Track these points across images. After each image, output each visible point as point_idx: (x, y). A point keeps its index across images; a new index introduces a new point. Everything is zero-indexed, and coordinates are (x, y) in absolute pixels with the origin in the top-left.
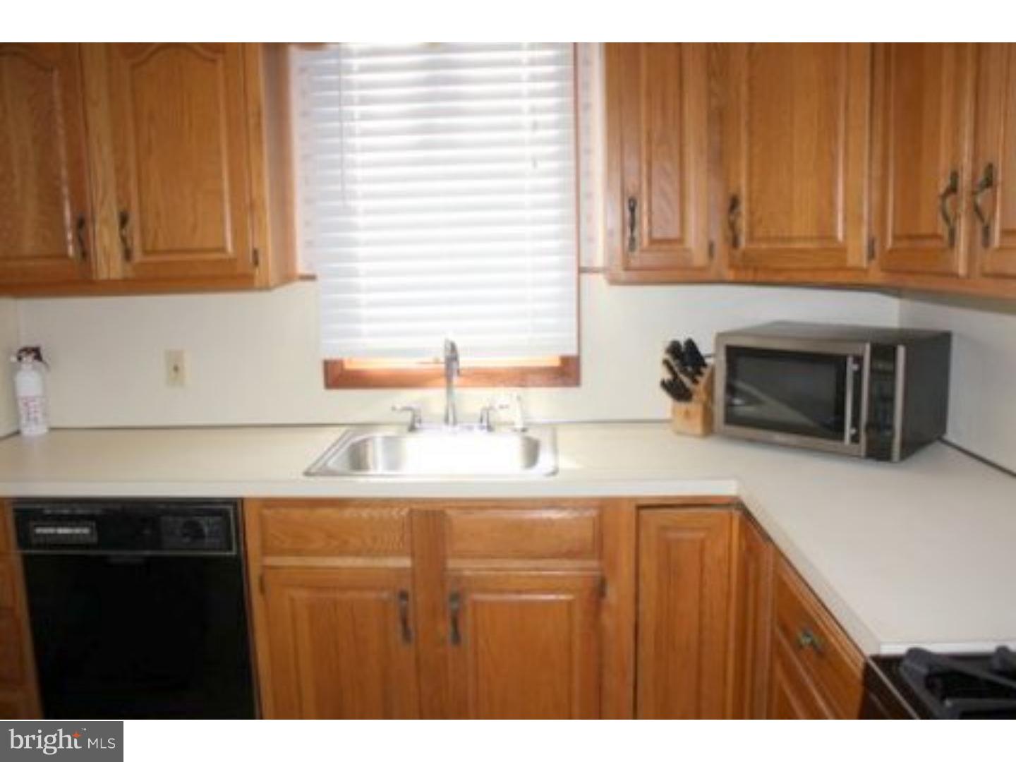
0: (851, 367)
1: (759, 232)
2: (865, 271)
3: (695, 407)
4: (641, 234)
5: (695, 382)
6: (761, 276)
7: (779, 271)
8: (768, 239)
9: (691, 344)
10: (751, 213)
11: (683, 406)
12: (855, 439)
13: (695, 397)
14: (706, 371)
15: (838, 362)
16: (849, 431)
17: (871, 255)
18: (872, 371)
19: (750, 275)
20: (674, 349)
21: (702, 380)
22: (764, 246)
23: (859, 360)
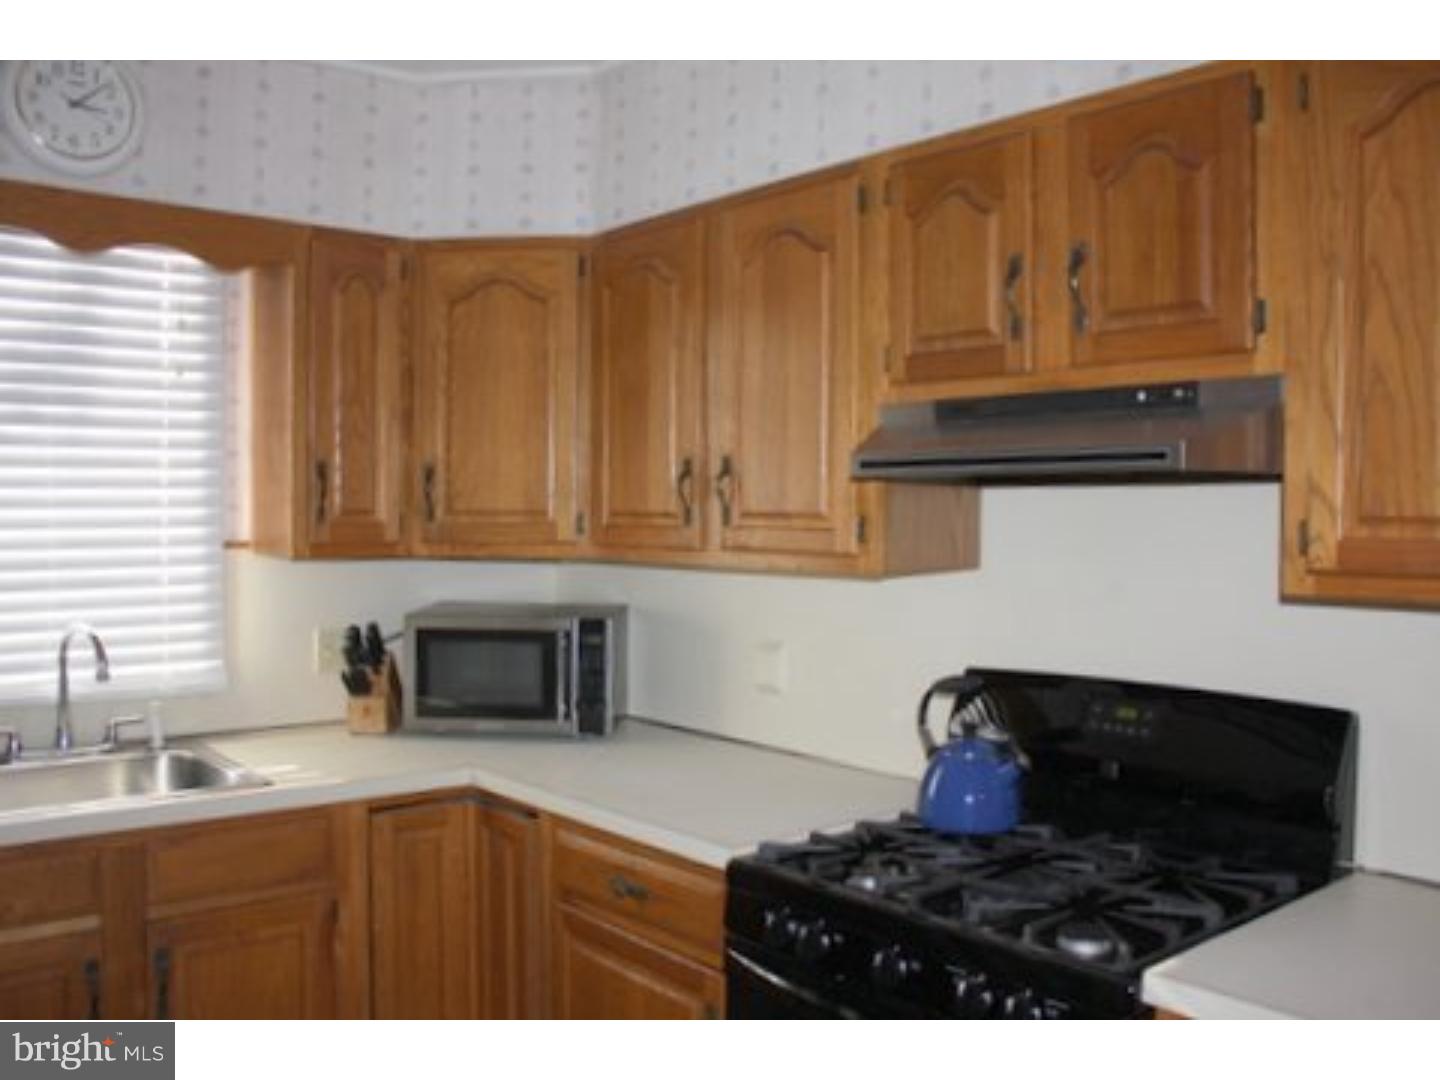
0: (562, 643)
1: (460, 505)
2: (573, 544)
3: (378, 703)
4: (332, 503)
5: (377, 671)
6: (458, 552)
7: (482, 545)
8: (468, 512)
9: (374, 629)
10: (449, 483)
11: (360, 702)
12: (567, 715)
13: (375, 690)
14: (387, 659)
15: (546, 641)
16: (561, 708)
17: (580, 530)
18: (581, 647)
19: (446, 550)
20: (354, 634)
21: (385, 669)
22: (464, 519)
23: (568, 635)
